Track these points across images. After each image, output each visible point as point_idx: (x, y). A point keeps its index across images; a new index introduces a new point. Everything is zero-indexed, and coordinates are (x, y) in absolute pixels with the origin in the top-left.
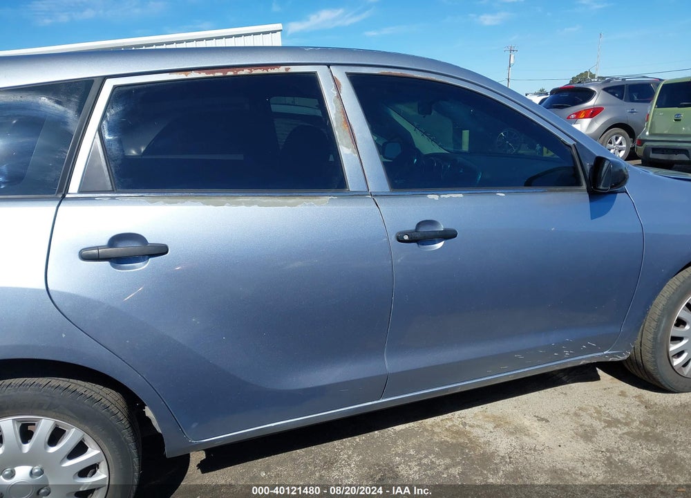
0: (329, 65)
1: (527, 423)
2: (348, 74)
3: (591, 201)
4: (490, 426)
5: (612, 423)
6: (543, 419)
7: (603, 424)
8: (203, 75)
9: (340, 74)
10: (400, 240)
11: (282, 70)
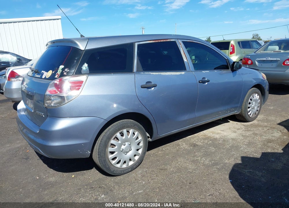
0: (178, 39)
1: (220, 132)
2: (182, 41)
3: (232, 72)
4: (212, 134)
5: (238, 129)
6: (223, 131)
7: (237, 130)
8: (154, 42)
9: (180, 41)
10: (199, 82)
11: (169, 40)
